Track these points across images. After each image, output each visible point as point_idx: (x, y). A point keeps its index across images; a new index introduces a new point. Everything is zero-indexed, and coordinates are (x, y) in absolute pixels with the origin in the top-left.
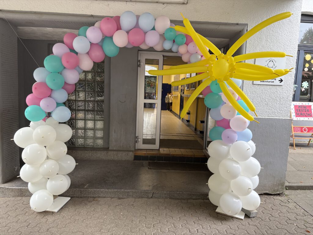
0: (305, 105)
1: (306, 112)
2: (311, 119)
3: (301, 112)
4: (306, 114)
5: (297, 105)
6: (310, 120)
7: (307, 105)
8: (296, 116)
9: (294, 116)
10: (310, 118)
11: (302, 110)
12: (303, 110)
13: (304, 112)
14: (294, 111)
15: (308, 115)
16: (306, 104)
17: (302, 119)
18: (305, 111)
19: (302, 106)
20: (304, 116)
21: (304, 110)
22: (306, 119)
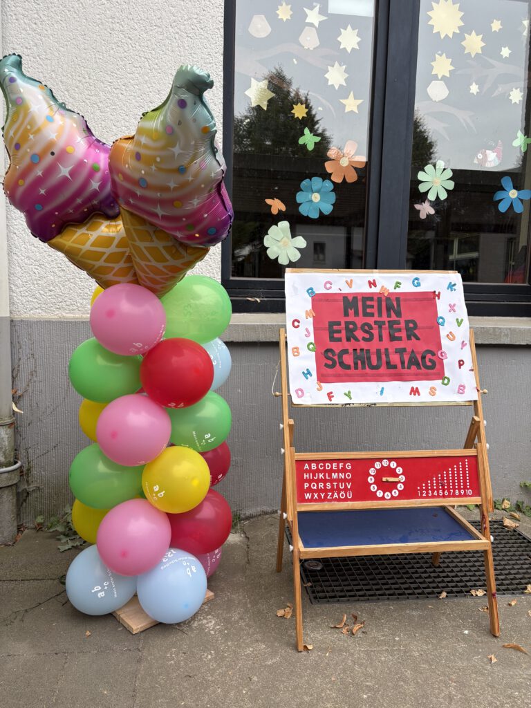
0: (392, 290)
1: (400, 345)
2: (433, 391)
3: (364, 345)
4: (395, 359)
5: (334, 290)
6: (425, 397)
7: (407, 287)
8: (322, 378)
9: (307, 374)
10: (423, 386)
11: (367, 328)
12: (375, 332)
13: (386, 343)
14: (312, 339)
15: (413, 362)
16: (398, 285)
17: (363, 393)
18: (392, 338)
19: (367, 298)
20: (383, 370)
21: (380, 325)
22: (394, 393)
